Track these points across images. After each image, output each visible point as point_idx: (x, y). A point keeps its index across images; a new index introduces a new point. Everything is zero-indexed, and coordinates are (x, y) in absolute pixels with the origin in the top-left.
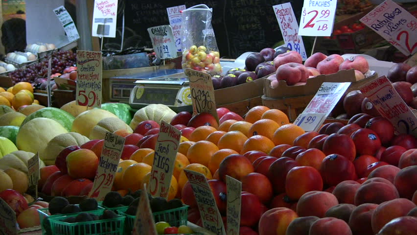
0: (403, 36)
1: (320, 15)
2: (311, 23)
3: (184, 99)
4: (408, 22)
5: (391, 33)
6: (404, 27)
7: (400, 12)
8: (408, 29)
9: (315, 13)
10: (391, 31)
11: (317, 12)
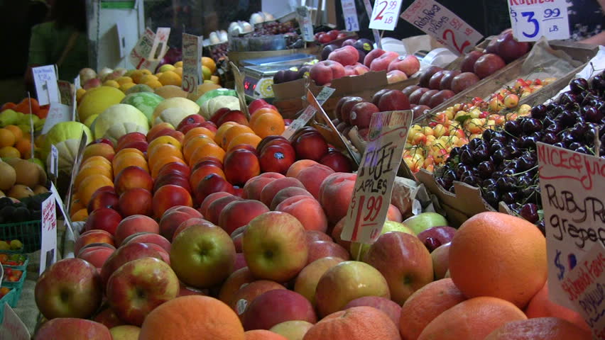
0: (449, 35)
1: (389, 6)
2: (381, 16)
3: (262, 91)
4: (451, 20)
5: (436, 31)
6: (447, 26)
7: (439, 9)
8: (452, 28)
9: (385, 4)
10: (436, 29)
11: (386, 2)
